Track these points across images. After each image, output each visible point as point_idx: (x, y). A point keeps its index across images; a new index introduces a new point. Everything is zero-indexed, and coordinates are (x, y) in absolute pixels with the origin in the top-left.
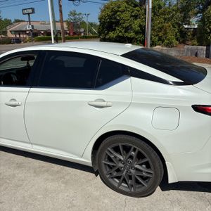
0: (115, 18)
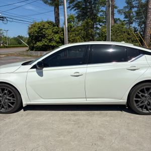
0: (42, 33)
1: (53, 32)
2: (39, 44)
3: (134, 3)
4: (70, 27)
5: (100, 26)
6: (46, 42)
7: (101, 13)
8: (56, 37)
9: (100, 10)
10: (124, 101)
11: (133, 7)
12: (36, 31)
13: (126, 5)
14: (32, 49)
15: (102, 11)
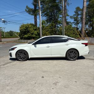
0: (28, 30)
1: (34, 29)
2: (26, 36)
3: (79, 13)
4: (43, 27)
5: (60, 25)
6: (30, 35)
7: (60, 19)
8: (36, 32)
9: (60, 17)
10: (64, 56)
11: (79, 15)
12: (24, 29)
13: (75, 14)
14: (21, 38)
15: (61, 17)
